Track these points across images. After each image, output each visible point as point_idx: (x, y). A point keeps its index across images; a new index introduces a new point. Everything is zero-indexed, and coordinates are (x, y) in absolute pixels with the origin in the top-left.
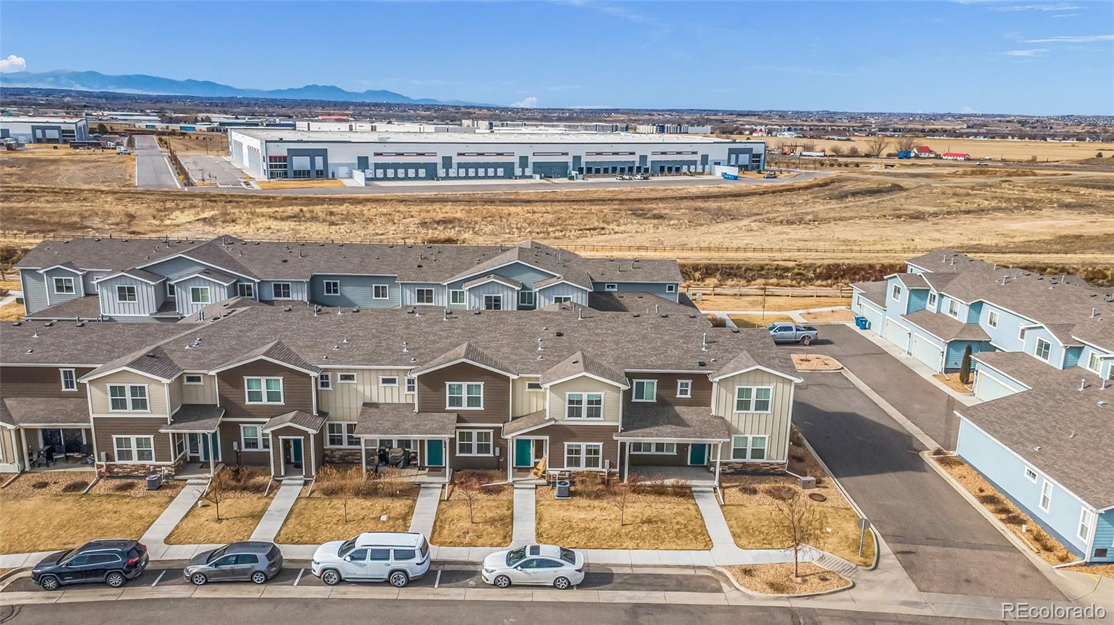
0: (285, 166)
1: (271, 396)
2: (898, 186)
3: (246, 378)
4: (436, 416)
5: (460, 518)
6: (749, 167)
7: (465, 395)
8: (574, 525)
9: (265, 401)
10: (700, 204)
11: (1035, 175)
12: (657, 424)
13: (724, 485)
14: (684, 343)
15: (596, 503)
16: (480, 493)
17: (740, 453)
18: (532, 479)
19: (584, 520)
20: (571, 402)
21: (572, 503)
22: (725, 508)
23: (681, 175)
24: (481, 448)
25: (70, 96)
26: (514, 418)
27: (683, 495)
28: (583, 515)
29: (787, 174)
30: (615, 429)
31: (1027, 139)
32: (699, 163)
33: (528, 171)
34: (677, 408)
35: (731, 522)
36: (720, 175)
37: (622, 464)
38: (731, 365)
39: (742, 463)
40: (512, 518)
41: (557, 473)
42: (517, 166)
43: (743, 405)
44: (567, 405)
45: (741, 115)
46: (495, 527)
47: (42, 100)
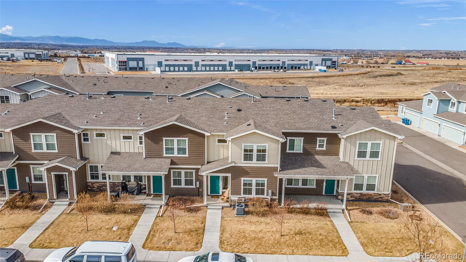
0: (126, 65)
1: (49, 146)
2: (400, 73)
3: (31, 134)
4: (157, 160)
5: (168, 229)
6: (331, 67)
7: (176, 147)
8: (247, 235)
9: (45, 150)
10: (310, 79)
12: (305, 167)
13: (349, 208)
14: (320, 115)
15: (263, 219)
16: (184, 211)
17: (358, 187)
18: (220, 203)
19: (254, 232)
20: (246, 151)
21: (246, 219)
22: (352, 224)
23: (300, 70)
24: (188, 182)
25: (48, 46)
26: (208, 163)
27: (322, 215)
28: (253, 228)
29: (348, 70)
30: (275, 169)
31: (451, 59)
32: (308, 65)
33: (233, 68)
34: (317, 157)
35: (358, 235)
36: (318, 70)
37: (280, 193)
38: (353, 127)
39: (360, 193)
40: (204, 230)
41: (236, 199)
42: (228, 66)
43: (362, 154)
44: (243, 153)
45: (325, 51)
46: (191, 236)
47: (36, 47)
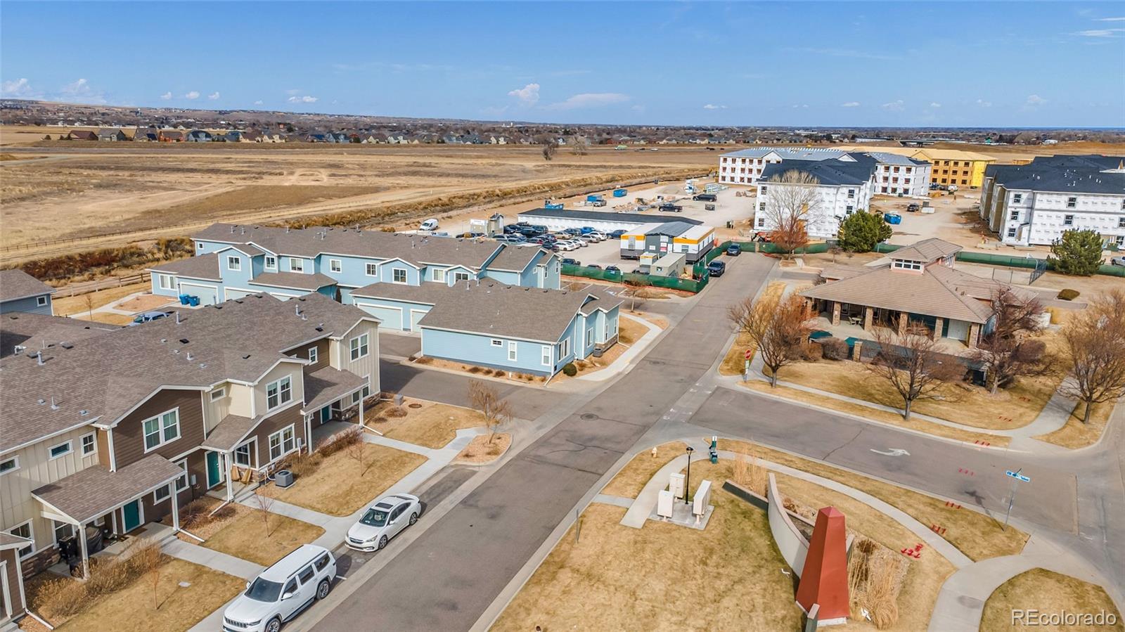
4: (139, 465)
5: (250, 541)
7: (161, 429)
11: (14, 159)
16: (220, 521)
20: (270, 393)
22: (388, 436)
26: (207, 436)
27: (353, 442)
34: (313, 375)
41: (266, 469)
43: (355, 354)
44: (267, 399)
